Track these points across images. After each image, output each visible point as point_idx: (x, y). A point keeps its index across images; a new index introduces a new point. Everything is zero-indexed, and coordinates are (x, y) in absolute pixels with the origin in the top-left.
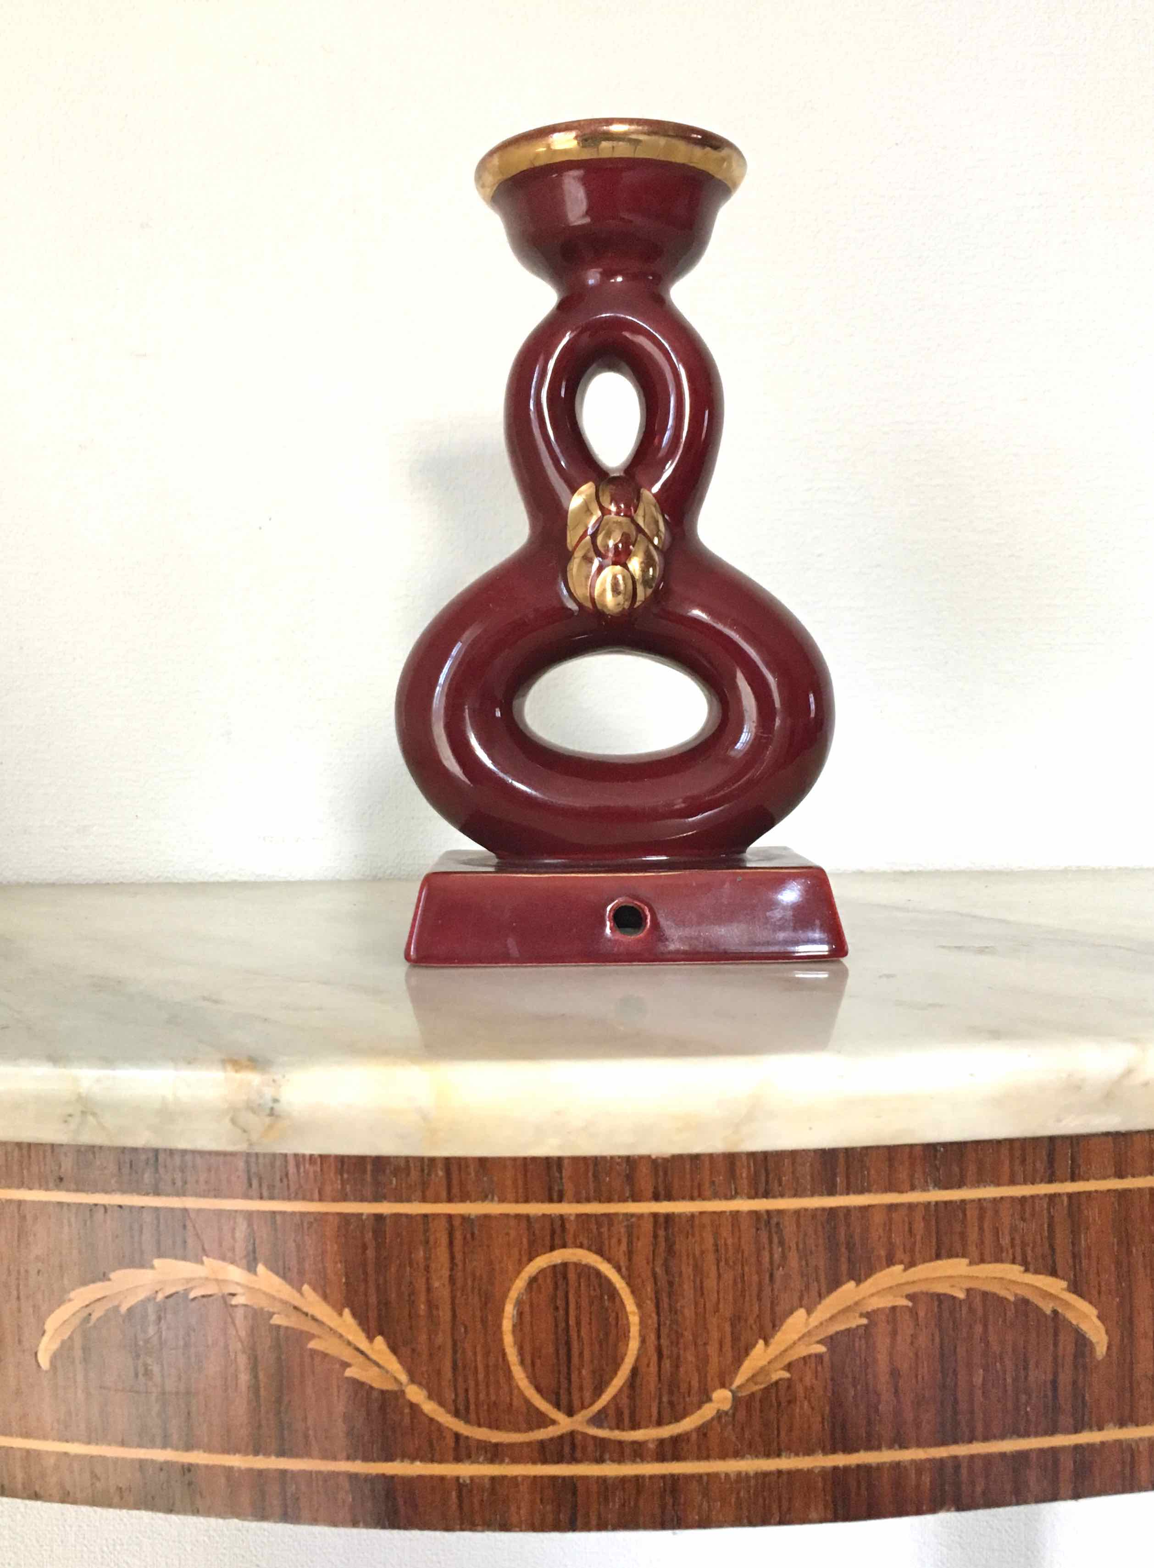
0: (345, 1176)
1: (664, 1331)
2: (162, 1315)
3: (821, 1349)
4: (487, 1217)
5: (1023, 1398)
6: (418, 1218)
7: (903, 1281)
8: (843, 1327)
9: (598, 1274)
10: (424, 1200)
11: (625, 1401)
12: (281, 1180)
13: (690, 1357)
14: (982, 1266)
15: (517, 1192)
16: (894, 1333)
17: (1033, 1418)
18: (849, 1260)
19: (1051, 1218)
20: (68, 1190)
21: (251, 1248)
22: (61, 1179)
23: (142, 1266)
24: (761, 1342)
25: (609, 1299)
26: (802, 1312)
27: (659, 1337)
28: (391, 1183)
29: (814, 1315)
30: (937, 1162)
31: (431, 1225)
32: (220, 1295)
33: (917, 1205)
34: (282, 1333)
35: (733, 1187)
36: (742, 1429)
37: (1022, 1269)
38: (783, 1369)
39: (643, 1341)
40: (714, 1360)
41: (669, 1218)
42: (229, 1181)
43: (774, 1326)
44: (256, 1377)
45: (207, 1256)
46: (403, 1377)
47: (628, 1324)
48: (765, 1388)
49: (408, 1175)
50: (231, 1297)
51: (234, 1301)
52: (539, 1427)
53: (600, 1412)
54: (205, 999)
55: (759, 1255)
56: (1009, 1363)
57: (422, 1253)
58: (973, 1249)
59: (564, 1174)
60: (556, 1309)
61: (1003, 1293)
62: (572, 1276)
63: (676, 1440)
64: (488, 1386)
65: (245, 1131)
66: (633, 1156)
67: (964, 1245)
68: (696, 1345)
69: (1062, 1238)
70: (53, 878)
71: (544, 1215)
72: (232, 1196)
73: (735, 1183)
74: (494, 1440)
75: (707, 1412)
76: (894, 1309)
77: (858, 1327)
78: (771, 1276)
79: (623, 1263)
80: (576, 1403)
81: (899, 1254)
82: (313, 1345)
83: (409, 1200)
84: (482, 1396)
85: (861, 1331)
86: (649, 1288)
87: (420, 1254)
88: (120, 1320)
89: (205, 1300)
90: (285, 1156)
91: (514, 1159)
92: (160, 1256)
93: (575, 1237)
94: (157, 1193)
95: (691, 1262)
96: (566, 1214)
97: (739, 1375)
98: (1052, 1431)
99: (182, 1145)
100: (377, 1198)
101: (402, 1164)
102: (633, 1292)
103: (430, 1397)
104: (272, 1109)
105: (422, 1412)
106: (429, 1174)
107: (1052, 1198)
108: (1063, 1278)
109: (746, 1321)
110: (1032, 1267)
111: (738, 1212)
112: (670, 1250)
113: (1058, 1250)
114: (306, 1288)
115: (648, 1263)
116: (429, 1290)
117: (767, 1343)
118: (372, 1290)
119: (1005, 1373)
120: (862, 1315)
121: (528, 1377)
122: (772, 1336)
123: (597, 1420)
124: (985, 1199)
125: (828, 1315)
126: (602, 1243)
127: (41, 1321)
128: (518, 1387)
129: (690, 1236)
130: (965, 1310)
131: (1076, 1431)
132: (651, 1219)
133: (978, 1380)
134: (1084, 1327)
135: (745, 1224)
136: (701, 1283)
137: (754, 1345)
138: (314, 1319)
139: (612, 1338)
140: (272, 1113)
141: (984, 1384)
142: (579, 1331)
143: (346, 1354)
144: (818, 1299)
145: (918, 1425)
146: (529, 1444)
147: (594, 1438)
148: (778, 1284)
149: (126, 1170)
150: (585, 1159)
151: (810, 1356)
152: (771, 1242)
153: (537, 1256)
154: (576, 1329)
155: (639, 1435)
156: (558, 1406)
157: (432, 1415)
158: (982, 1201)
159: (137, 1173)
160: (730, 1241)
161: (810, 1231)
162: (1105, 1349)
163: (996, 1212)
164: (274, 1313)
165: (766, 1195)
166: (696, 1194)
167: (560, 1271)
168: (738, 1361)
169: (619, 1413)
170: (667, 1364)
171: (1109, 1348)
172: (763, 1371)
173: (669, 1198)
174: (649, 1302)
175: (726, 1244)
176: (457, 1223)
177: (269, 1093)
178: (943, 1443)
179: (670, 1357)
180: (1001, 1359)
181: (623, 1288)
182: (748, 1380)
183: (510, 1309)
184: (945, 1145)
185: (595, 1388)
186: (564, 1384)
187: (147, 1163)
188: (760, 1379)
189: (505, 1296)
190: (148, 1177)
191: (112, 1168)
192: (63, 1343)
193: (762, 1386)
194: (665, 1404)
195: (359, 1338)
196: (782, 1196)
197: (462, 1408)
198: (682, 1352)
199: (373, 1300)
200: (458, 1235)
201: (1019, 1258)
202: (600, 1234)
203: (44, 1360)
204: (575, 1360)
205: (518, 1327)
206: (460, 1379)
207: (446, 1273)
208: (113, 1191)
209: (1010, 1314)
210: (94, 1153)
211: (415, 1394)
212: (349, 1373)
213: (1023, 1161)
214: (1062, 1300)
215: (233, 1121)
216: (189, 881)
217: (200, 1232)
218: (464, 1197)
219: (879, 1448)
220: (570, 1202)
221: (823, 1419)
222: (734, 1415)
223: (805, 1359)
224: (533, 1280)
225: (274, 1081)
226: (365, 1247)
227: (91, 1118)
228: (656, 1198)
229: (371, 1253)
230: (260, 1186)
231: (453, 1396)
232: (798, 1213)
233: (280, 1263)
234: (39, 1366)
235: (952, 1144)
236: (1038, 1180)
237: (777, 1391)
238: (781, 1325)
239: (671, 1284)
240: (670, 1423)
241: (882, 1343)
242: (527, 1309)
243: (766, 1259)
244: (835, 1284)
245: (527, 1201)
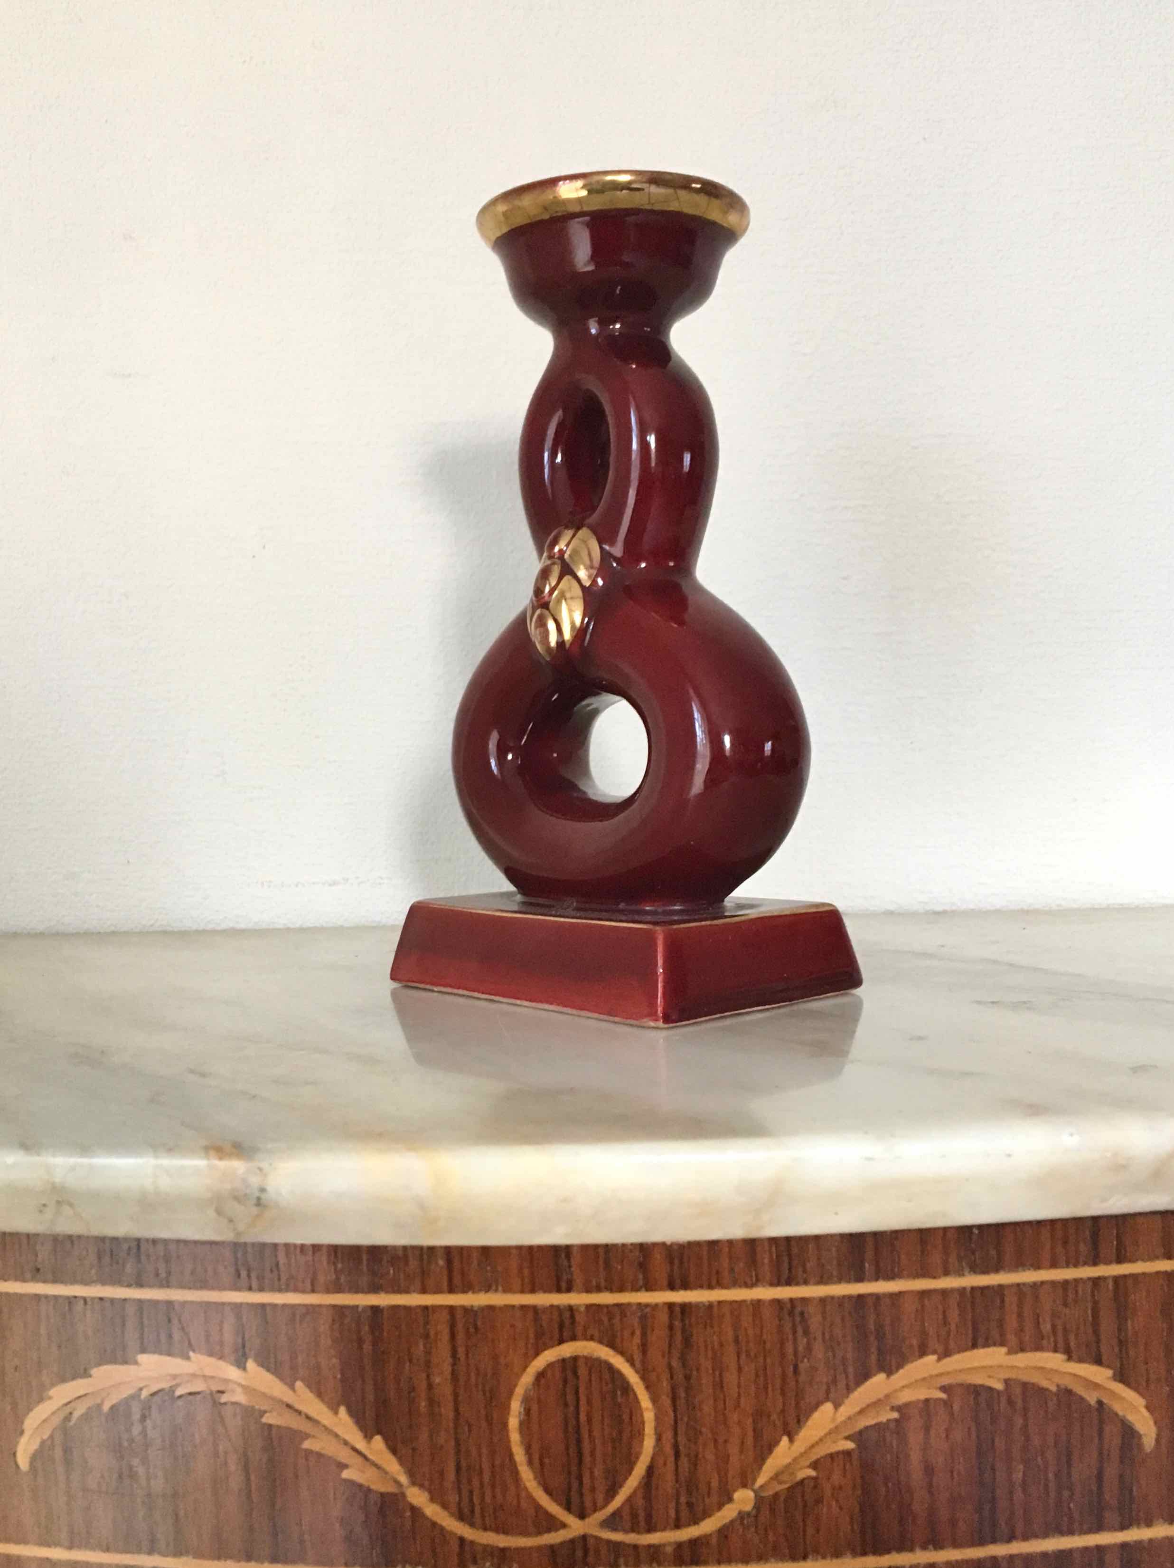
0: (339, 1266)
1: (682, 1429)
2: (147, 1414)
3: (850, 1445)
4: (491, 1308)
5: (1066, 1494)
6: (418, 1310)
7: (935, 1372)
8: (872, 1422)
9: (610, 1367)
10: (424, 1291)
11: (640, 1502)
12: (271, 1271)
13: (710, 1455)
14: (1020, 1356)
15: (523, 1280)
16: (927, 1429)
17: (1076, 1515)
18: (879, 1349)
19: (1095, 1303)
20: (45, 1281)
21: (240, 1340)
22: (38, 1270)
23: (125, 1362)
24: (785, 1439)
25: (622, 1394)
26: (828, 1407)
27: (676, 1434)
28: (388, 1273)
29: (842, 1409)
30: (973, 1245)
31: (431, 1317)
32: (208, 1392)
33: (952, 1290)
34: (274, 1431)
35: (754, 1274)
36: (766, 1530)
37: (1064, 1357)
38: (809, 1467)
39: (659, 1439)
40: (735, 1460)
41: (685, 1308)
42: (215, 1272)
43: (799, 1421)
44: (248, 1479)
45: (194, 1351)
46: (403, 1479)
47: (643, 1423)
48: (789, 1488)
49: (407, 1263)
50: (219, 1395)
51: (224, 1399)
52: (549, 1530)
53: (614, 1514)
54: (192, 1071)
55: (782, 1343)
56: (1050, 1455)
57: (421, 1347)
58: (1012, 1338)
59: (573, 1263)
60: (566, 1405)
61: (1045, 1384)
62: (582, 1371)
63: (694, 1543)
64: (493, 1487)
65: (231, 1221)
66: (647, 1244)
67: (1002, 1334)
68: (716, 1441)
69: (1107, 1325)
70: (41, 928)
71: (552, 1306)
72: (221, 1288)
73: (755, 1270)
74: (501, 1545)
75: (727, 1514)
76: (927, 1401)
77: (888, 1420)
78: (796, 1368)
79: (637, 1357)
80: (588, 1504)
81: (933, 1343)
82: (306, 1445)
83: (407, 1291)
84: (488, 1499)
85: (892, 1425)
86: (665, 1384)
87: (420, 1349)
88: (103, 1419)
89: (191, 1397)
90: (275, 1246)
91: (519, 1248)
92: (143, 1351)
93: (585, 1329)
94: (140, 1285)
95: (710, 1354)
96: (576, 1305)
97: (762, 1474)
98: (1099, 1527)
99: (165, 1234)
100: (375, 1288)
101: (400, 1253)
102: (647, 1388)
103: (432, 1500)
104: (259, 1199)
105: (423, 1515)
106: (429, 1262)
107: (1096, 1282)
108: (1108, 1367)
109: (769, 1416)
110: (1074, 1356)
111: (759, 1301)
112: (687, 1342)
113: (1103, 1337)
114: (299, 1384)
115: (663, 1356)
116: (430, 1386)
117: (791, 1440)
118: (370, 1387)
119: (1046, 1467)
120: (893, 1409)
121: (535, 1478)
122: (797, 1433)
123: (611, 1523)
124: (1024, 1284)
125: (857, 1409)
126: (614, 1336)
127: (19, 1421)
128: (526, 1488)
129: (708, 1328)
130: (1003, 1400)
131: (1123, 1527)
132: (666, 1310)
133: (1018, 1476)
134: (1131, 1417)
135: (767, 1313)
136: (721, 1375)
137: (777, 1442)
138: (308, 1417)
139: (625, 1436)
140: (259, 1202)
141: (1024, 1481)
142: (590, 1431)
143: (344, 1455)
144: (845, 1391)
145: (953, 1523)
146: (539, 1548)
147: (609, 1542)
148: (802, 1378)
149: (107, 1259)
150: (596, 1247)
151: (838, 1453)
152: (795, 1332)
153: (545, 1350)
154: (587, 1428)
155: (654, 1538)
156: (568, 1508)
157: (435, 1519)
158: (1022, 1286)
159: (118, 1263)
160: (751, 1332)
161: (838, 1320)
162: (1153, 1443)
163: (1036, 1297)
164: (265, 1412)
165: (789, 1282)
166: (714, 1282)
167: (569, 1365)
168: (761, 1459)
169: (634, 1516)
170: (684, 1462)
171: (1157, 1440)
172: (787, 1468)
173: (686, 1286)
174: (664, 1397)
175: (747, 1335)
176: (459, 1315)
177: (255, 1181)
178: (982, 1543)
179: (688, 1455)
180: (1043, 1454)
181: (637, 1383)
182: (772, 1479)
183: (516, 1406)
184: (980, 1227)
185: (608, 1491)
186: (575, 1485)
187: (128, 1254)
188: (785, 1477)
189: (511, 1393)
190: (130, 1268)
191: (92, 1258)
192: (43, 1442)
193: (786, 1486)
194: (683, 1507)
195: (357, 1439)
196: (806, 1282)
197: (466, 1511)
198: (701, 1450)
199: (370, 1397)
200: (460, 1327)
201: (1061, 1344)
202: (612, 1325)
203: (23, 1460)
204: (587, 1459)
205: (525, 1426)
206: (464, 1481)
207: (447, 1368)
208: (93, 1282)
209: (1051, 1405)
210: (72, 1242)
211: (417, 1497)
212: (346, 1474)
213: (1065, 1243)
214: (1105, 1389)
215: (219, 1212)
216: (183, 929)
217: (185, 1325)
218: (467, 1288)
219: (911, 1550)
220: (579, 1292)
221: (852, 1519)
222: (756, 1516)
223: (832, 1456)
224: (540, 1375)
225: (260, 1169)
226: (360, 1341)
227: (67, 1210)
228: (672, 1287)
229: (367, 1347)
230: (249, 1276)
231: (457, 1499)
232: (823, 1301)
233: (272, 1360)
234: (17, 1467)
235: (989, 1226)
236: (1081, 1263)
237: (803, 1493)
238: (807, 1418)
239: (688, 1378)
240: (689, 1525)
241: (915, 1439)
242: (535, 1408)
243: (789, 1349)
244: (864, 1376)
245: (533, 1291)
